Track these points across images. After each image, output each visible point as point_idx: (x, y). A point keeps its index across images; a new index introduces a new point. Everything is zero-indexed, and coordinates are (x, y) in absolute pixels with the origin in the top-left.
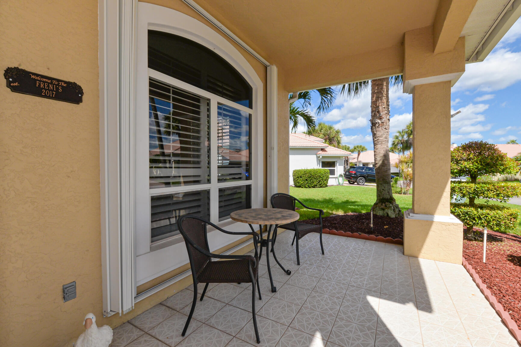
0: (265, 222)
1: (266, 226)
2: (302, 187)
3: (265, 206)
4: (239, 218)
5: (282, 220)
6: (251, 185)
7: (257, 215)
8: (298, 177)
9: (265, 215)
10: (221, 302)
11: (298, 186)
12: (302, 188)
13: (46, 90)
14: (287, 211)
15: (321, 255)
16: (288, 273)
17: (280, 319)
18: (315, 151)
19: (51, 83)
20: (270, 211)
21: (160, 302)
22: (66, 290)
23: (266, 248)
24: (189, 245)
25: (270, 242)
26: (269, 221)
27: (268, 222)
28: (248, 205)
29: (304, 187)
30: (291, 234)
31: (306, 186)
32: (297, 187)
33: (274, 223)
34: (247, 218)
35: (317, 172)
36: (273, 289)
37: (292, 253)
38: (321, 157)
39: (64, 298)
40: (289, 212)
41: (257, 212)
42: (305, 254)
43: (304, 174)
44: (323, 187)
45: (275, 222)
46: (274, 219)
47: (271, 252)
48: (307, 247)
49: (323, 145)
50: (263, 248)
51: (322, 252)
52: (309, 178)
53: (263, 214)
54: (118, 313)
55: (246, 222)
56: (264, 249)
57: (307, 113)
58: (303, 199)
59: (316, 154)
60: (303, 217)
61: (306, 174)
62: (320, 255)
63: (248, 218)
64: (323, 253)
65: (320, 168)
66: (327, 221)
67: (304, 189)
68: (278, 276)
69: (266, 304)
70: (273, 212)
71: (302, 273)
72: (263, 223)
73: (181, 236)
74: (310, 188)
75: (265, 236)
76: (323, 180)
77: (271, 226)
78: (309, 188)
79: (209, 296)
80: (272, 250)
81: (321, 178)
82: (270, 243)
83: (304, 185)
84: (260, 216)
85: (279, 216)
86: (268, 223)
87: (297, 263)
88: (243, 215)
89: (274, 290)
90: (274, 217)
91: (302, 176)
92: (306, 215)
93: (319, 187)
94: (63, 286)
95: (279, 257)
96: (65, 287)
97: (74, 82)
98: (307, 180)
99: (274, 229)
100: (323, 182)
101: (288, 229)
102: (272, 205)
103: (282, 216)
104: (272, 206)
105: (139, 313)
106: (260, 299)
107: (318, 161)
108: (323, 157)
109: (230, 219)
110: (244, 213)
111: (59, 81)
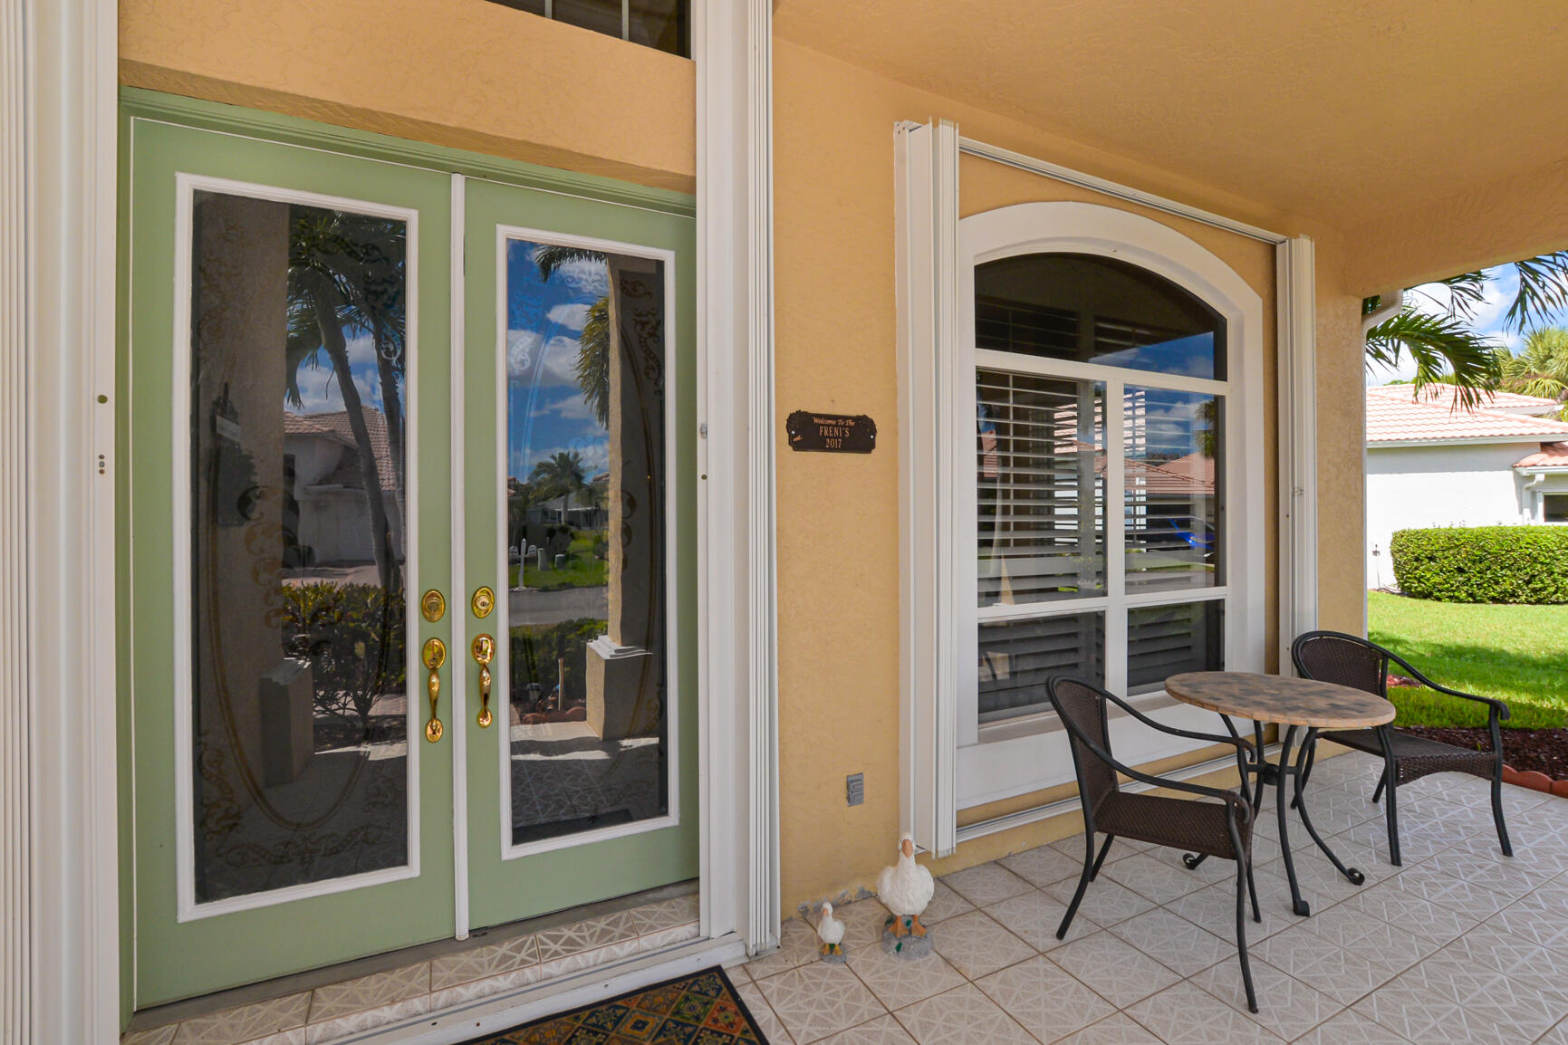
0: (1273, 715)
1: (1275, 727)
2: (1439, 599)
3: (1273, 666)
4: (1193, 696)
5: (1333, 717)
6: (1223, 600)
7: (1246, 690)
8: (1417, 559)
9: (1272, 695)
10: (1143, 897)
11: (1420, 593)
12: (1436, 603)
13: (830, 438)
14: (1349, 693)
15: (1497, 858)
16: (1355, 878)
17: (1321, 983)
18: (1510, 457)
19: (837, 425)
20: (1289, 684)
21: (995, 859)
22: (851, 786)
23: (1274, 788)
24: (1077, 738)
25: (1289, 773)
26: (1285, 715)
27: (1282, 717)
28: (1214, 660)
29: (1450, 597)
30: (1371, 766)
31: (1456, 594)
32: (1412, 595)
33: (1304, 723)
34: (1216, 696)
35: (1518, 540)
36: (1300, 907)
37: (1372, 825)
38: (1540, 477)
39: (848, 798)
40: (1359, 697)
41: (1249, 685)
42: (1425, 839)
43: (1449, 549)
44: (1553, 603)
45: (1307, 721)
46: (1301, 711)
47: (1293, 806)
48: (1439, 819)
49: (1553, 427)
50: (1266, 787)
51: (1500, 846)
52: (1474, 562)
53: (1266, 694)
54: (930, 853)
55: (1216, 708)
56: (1270, 791)
57: (1449, 327)
58: (1441, 646)
59: (1513, 467)
60: (1428, 716)
61: (1457, 546)
62: (1493, 854)
63: (1219, 699)
64: (1507, 850)
65: (1533, 523)
66: (1548, 744)
67: (1446, 607)
68: (1317, 881)
69: (1275, 937)
70: (1301, 689)
71: (1406, 891)
72: (1265, 718)
73: (1054, 715)
74: (1481, 602)
75: (1272, 755)
76: (1553, 573)
77: (1293, 729)
78: (1476, 602)
79: (1109, 876)
80: (1297, 803)
81: (1542, 563)
82: (1290, 779)
83: (1447, 590)
84: (1257, 698)
85: (1321, 703)
86: (1284, 720)
87: (1389, 858)
88: (1205, 689)
89: (1301, 909)
90: (1301, 705)
91: (1440, 554)
92: (1443, 710)
93: (1530, 603)
94: (848, 777)
95: (1321, 828)
96: (850, 779)
97: (864, 416)
98: (1461, 570)
99: (1304, 736)
100: (1555, 581)
101: (1359, 749)
102: (1297, 667)
103: (1333, 705)
104: (1295, 669)
105: (957, 868)
106: (1257, 918)
107: (1526, 495)
108: (1549, 477)
109: (1164, 693)
110: (1205, 683)
111: (845, 418)
